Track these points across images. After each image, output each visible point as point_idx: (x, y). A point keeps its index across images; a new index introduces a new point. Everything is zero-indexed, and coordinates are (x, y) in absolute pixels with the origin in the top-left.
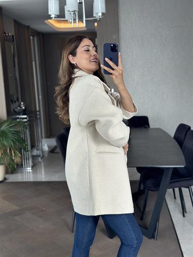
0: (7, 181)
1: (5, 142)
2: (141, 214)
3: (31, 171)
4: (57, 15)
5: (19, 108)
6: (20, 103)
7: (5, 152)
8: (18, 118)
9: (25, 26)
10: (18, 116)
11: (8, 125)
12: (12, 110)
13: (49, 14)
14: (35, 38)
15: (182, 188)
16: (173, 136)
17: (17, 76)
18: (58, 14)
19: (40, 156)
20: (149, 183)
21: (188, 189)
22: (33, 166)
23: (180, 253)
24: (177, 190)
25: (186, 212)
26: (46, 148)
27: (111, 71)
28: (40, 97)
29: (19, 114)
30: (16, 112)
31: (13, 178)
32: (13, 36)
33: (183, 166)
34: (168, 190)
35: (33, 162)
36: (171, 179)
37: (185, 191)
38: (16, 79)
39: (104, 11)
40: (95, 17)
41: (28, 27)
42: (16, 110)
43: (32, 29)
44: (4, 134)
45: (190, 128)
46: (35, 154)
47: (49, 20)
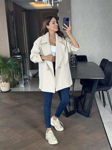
0: (11, 91)
1: (10, 70)
2: (82, 107)
3: (23, 86)
5: (16, 52)
6: (17, 49)
7: (10, 75)
8: (16, 57)
9: (18, 5)
10: (16, 56)
11: (10, 61)
12: (13, 53)
14: (24, 13)
15: (104, 91)
16: (99, 66)
19: (27, 79)
21: (106, 92)
22: (24, 84)
24: (101, 92)
25: (106, 105)
26: (31, 75)
27: (66, 29)
28: (27, 46)
30: (15, 54)
31: (14, 90)
32: (13, 11)
33: (103, 78)
34: (96, 92)
35: (24, 82)
36: (98, 86)
37: (105, 93)
38: (14, 36)
40: (58, 1)
41: (20, 6)
42: (15, 53)
43: (22, 8)
44: (9, 65)
45: (108, 60)
46: (25, 78)
47: (31, 3)
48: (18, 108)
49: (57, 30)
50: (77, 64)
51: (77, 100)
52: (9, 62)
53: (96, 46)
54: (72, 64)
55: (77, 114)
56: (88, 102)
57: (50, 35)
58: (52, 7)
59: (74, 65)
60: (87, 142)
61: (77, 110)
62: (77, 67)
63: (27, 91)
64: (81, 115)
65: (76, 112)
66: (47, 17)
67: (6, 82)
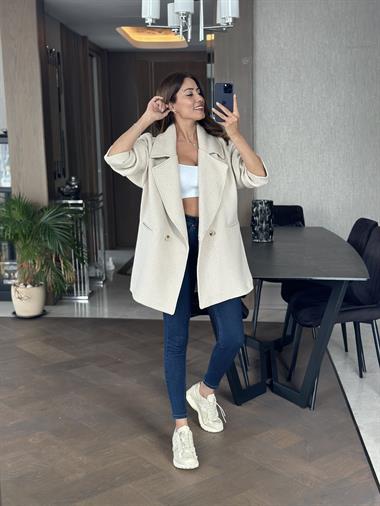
0: (48, 316)
1: (49, 245)
2: (288, 373)
3: (87, 302)
4: (157, 20)
5: (68, 187)
6: (70, 180)
7: (47, 263)
8: (67, 205)
10: (64, 202)
11: (51, 216)
12: (56, 190)
13: (143, 16)
14: (94, 60)
15: (361, 324)
16: (346, 239)
17: (64, 128)
18: (158, 18)
19: (100, 278)
20: (304, 314)
21: (370, 326)
22: (91, 296)
23: (354, 428)
24: (350, 326)
26: (111, 266)
27: (224, 118)
29: (68, 197)
30: (62, 193)
31: (57, 311)
32: (58, 54)
35: (90, 288)
36: (342, 306)
37: (365, 328)
38: (61, 133)
39: (237, 15)
40: (219, 25)
41: (85, 38)
42: (64, 190)
43: (94, 45)
44: (47, 230)
45: (376, 224)
46: (93, 275)
47: (124, 28)
48: (73, 371)
49: (200, 116)
50: (271, 233)
51: (268, 353)
52: (45, 218)
53: (331, 176)
54: (256, 233)
55: (269, 396)
56: (308, 359)
57: (180, 134)
58: (186, 45)
59: (261, 235)
60: (308, 485)
61: (271, 382)
62: (272, 242)
63: (98, 316)
64: (285, 400)
65: (268, 389)
66: (170, 77)
67: (34, 286)
